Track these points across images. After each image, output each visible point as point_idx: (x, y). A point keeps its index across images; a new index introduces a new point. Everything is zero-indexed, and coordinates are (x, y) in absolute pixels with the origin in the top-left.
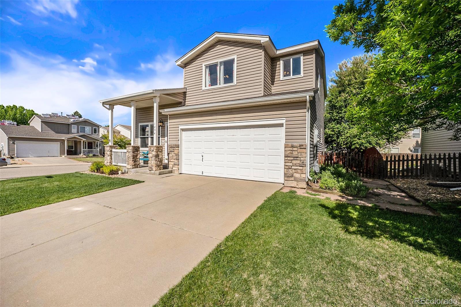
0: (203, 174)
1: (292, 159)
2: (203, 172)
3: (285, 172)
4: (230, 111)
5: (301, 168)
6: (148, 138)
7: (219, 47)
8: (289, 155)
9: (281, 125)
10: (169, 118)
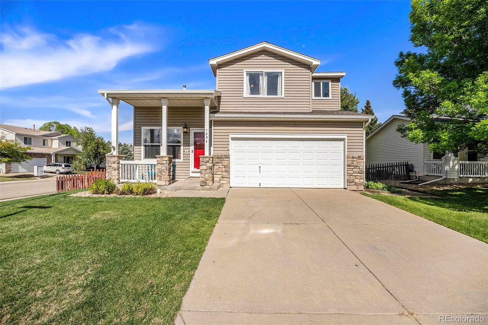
0: (260, 186)
1: (353, 167)
2: (261, 184)
3: (348, 179)
4: (294, 123)
5: (360, 174)
6: (180, 146)
7: (263, 57)
8: (351, 164)
9: (343, 140)
10: (214, 124)
